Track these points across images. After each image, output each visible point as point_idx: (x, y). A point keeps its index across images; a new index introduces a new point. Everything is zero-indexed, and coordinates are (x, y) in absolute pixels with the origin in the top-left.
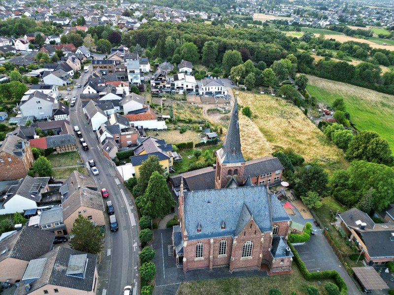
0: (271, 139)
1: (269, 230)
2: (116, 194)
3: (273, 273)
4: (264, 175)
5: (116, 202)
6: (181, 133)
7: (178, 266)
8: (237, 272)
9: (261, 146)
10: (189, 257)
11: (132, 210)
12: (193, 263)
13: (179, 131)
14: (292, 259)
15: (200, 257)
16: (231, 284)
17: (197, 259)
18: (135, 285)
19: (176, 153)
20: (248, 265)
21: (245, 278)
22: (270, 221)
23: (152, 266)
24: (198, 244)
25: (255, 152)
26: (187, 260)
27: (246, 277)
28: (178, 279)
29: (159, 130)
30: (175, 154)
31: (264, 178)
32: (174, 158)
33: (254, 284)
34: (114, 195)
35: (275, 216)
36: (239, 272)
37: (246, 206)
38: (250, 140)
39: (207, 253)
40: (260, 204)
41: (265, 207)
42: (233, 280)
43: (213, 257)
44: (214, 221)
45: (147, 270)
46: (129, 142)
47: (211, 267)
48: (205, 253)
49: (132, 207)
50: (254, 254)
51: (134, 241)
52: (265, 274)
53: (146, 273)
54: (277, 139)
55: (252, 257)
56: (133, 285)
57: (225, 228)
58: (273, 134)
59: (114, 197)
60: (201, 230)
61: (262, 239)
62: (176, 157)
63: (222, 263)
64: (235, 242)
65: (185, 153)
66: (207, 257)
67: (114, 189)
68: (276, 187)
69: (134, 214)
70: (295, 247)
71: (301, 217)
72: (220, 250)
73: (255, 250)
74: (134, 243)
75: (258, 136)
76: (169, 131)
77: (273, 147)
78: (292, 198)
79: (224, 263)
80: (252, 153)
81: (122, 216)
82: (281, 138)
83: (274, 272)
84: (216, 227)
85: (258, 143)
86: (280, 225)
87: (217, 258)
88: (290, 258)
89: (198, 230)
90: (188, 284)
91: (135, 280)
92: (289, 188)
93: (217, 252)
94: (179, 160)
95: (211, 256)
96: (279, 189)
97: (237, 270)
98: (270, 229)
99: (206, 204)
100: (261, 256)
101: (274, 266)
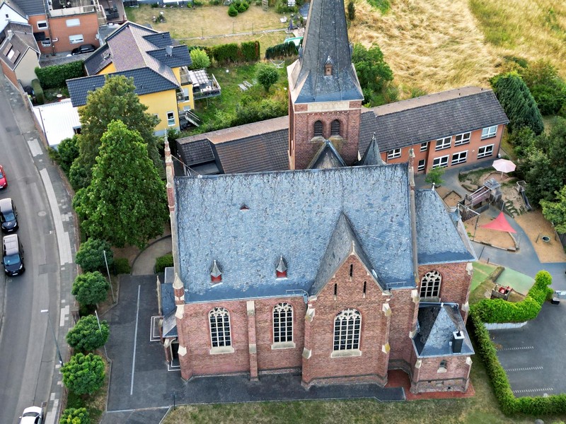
0: (499, 34)
1: (406, 285)
2: (27, 181)
3: (420, 394)
4: (447, 141)
5: (26, 202)
6: (232, 14)
7: (170, 368)
8: (321, 388)
9: (462, 56)
10: (192, 344)
11: (66, 225)
12: (208, 361)
13: (226, 10)
14: (469, 361)
15: (225, 347)
16: (301, 415)
17: (214, 351)
18: (52, 407)
19: (202, 73)
20: (353, 372)
21: (342, 404)
22: (413, 261)
23: (93, 363)
24: (216, 315)
25: (441, 74)
26: (189, 351)
27: (345, 401)
28: (165, 397)
29: (169, 5)
30: (198, 77)
31: (448, 147)
32: (195, 89)
33: (361, 417)
34: (21, 184)
35: (432, 248)
36: (329, 388)
37: (347, 217)
38: (435, 39)
39: (243, 338)
40: (386, 214)
41: (401, 224)
42: (307, 407)
43: (258, 347)
44: (257, 254)
45: (79, 373)
46: (76, 39)
47: (254, 373)
48: (236, 336)
49: (67, 217)
50: (366, 344)
51: (63, 301)
52: (396, 396)
53: (76, 378)
54: (518, 36)
55: (361, 353)
56: (47, 406)
57: (285, 274)
58: (510, 21)
59: (23, 190)
60: (220, 278)
61: (386, 306)
62: (203, 85)
63: (284, 363)
64: (311, 311)
65: (234, 74)
66: (242, 346)
67: (23, 169)
68: (480, 173)
69: (71, 235)
70: (492, 333)
71: (534, 256)
72: (277, 330)
73: (367, 334)
74: (62, 306)
75: (462, 25)
76: (198, 10)
77: (499, 60)
78: (517, 206)
79: (288, 365)
80: (430, 76)
81: (38, 239)
82: (533, 33)
83: (422, 391)
84: (263, 272)
85: (456, 47)
86: (444, 271)
87: (269, 350)
88: (464, 358)
89: (213, 278)
90: (190, 409)
91: (53, 394)
92: (517, 176)
93: (268, 336)
94: (213, 93)
95: (250, 346)
96: (486, 180)
97: (324, 383)
98: (411, 281)
99: (236, 211)
100: (385, 349)
101: (420, 377)
